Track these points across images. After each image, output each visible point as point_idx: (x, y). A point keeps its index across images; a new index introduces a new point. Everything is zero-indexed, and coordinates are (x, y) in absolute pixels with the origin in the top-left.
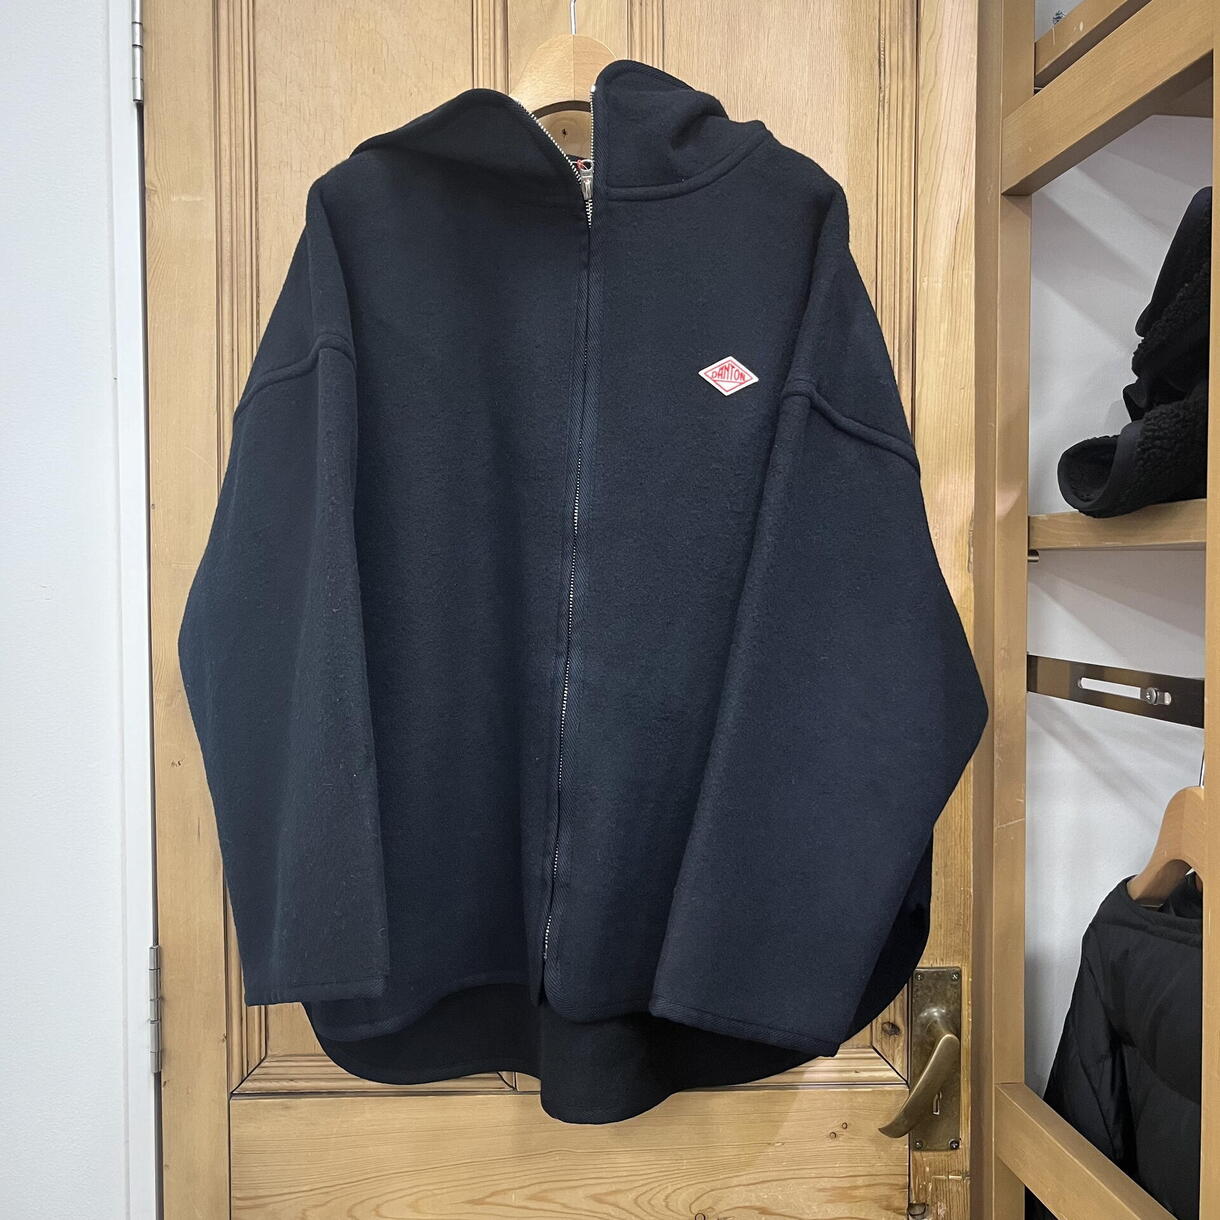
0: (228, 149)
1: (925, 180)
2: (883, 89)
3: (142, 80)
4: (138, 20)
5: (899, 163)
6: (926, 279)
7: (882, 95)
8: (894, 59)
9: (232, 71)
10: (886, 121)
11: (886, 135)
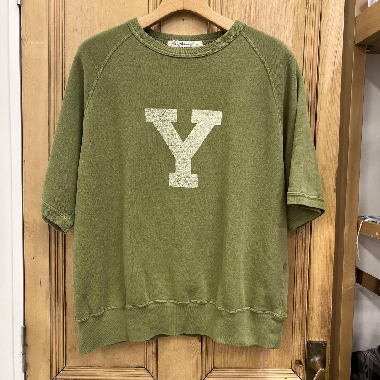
0: (53, 24)
1: (323, 40)
2: (308, 3)
5: (313, 33)
6: (322, 79)
7: (307, 6)
10: (309, 17)
11: (308, 22)
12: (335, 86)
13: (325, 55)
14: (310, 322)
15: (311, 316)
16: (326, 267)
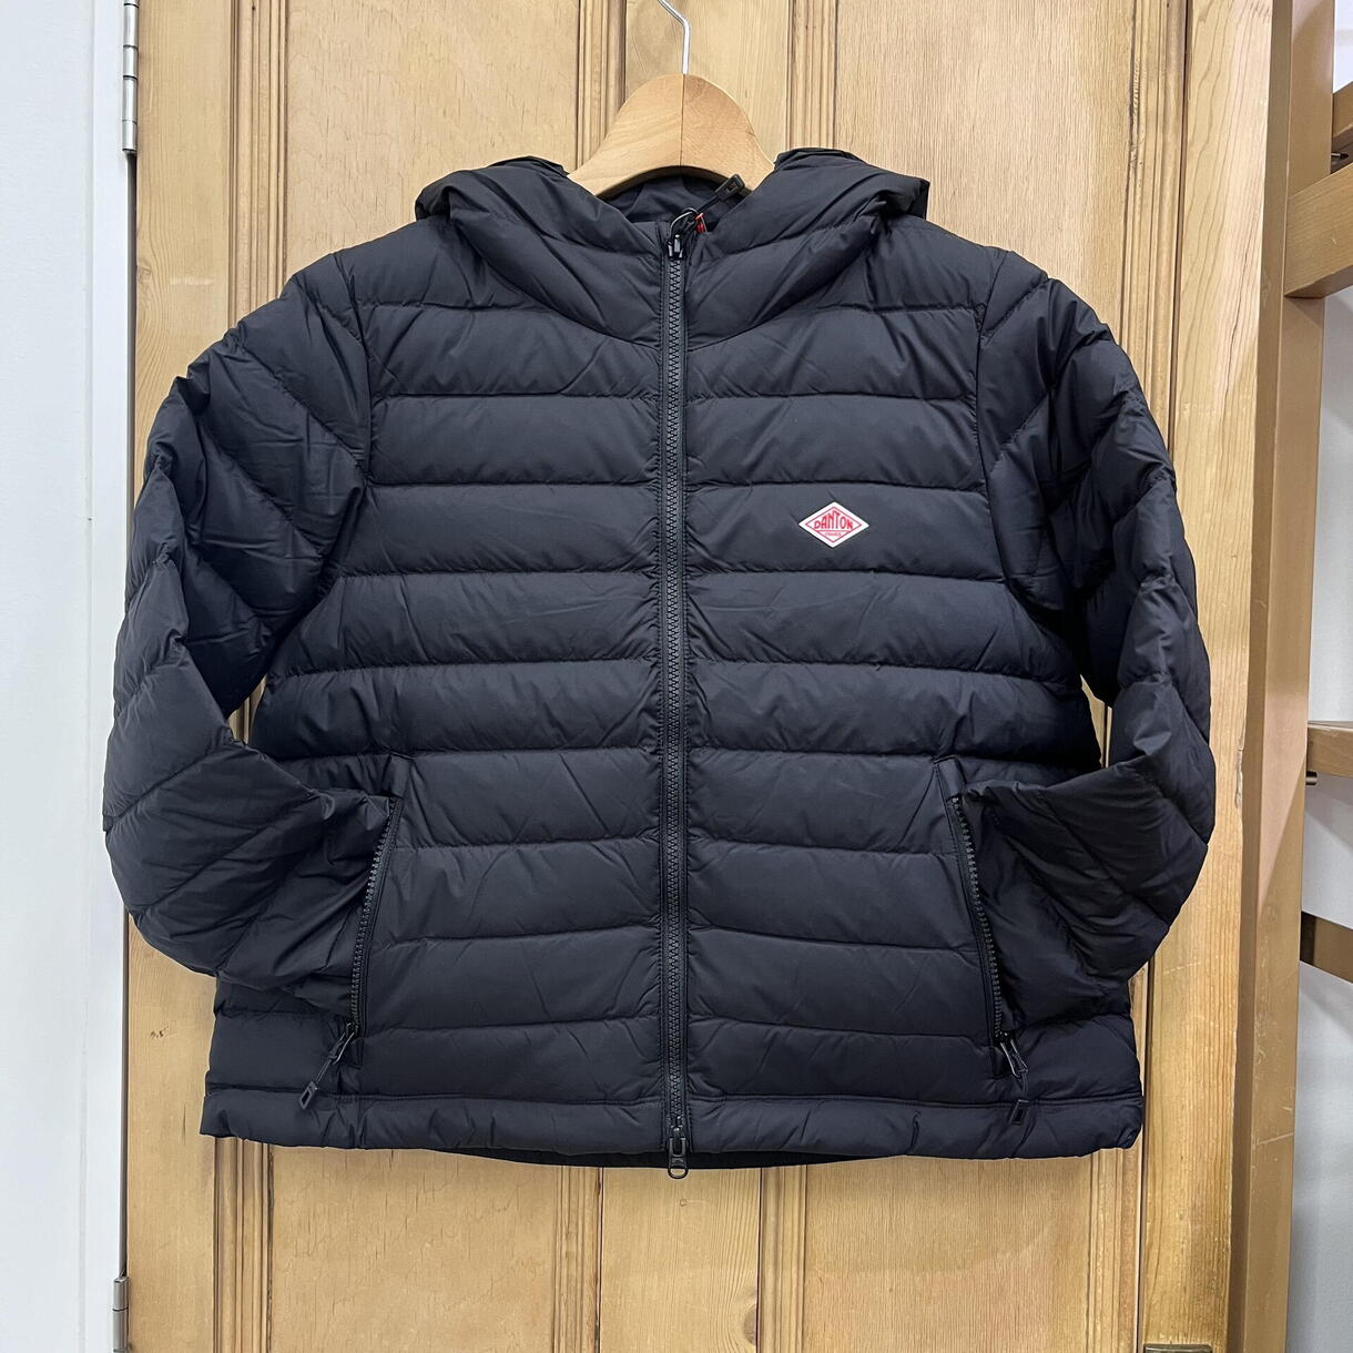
0: (247, 216)
1: (1192, 271)
2: (1135, 142)
3: (135, 123)
4: (131, 42)
5: (1155, 247)
6: (1188, 406)
7: (1133, 154)
8: (1152, 105)
9: (256, 112)
10: (1139, 190)
11: (1137, 209)
12: (1233, 432)
13: (1198, 321)
14: (1151, 1276)
15: (1155, 1251)
16: (1207, 1076)
